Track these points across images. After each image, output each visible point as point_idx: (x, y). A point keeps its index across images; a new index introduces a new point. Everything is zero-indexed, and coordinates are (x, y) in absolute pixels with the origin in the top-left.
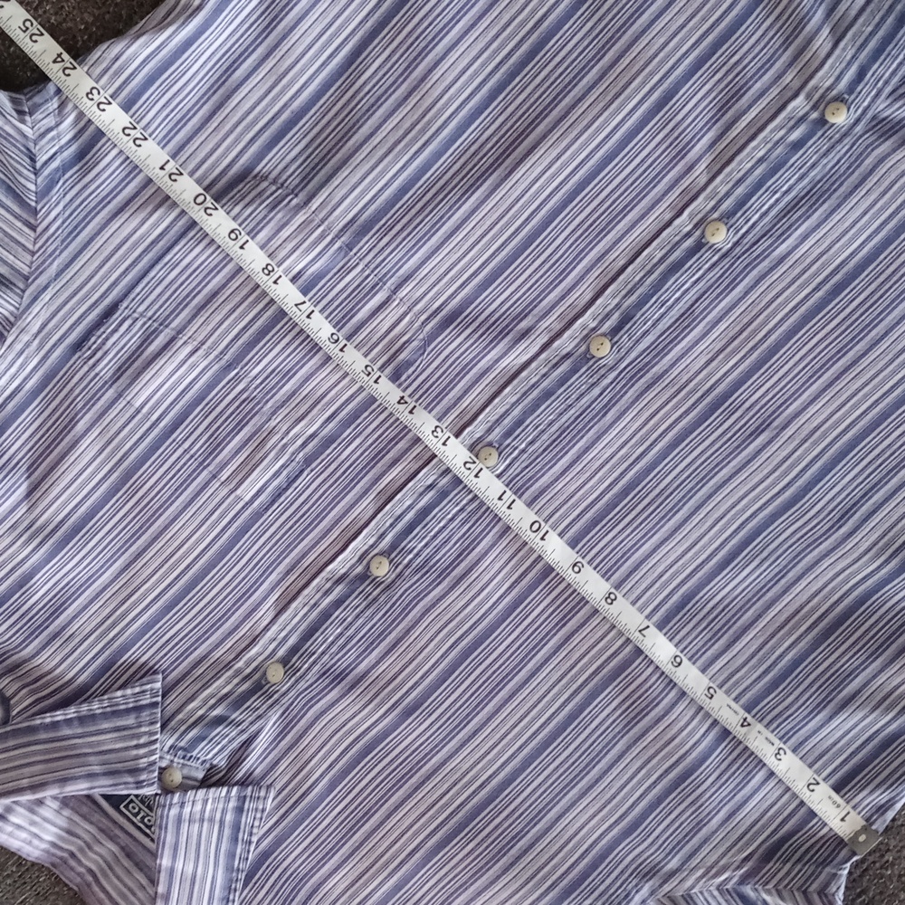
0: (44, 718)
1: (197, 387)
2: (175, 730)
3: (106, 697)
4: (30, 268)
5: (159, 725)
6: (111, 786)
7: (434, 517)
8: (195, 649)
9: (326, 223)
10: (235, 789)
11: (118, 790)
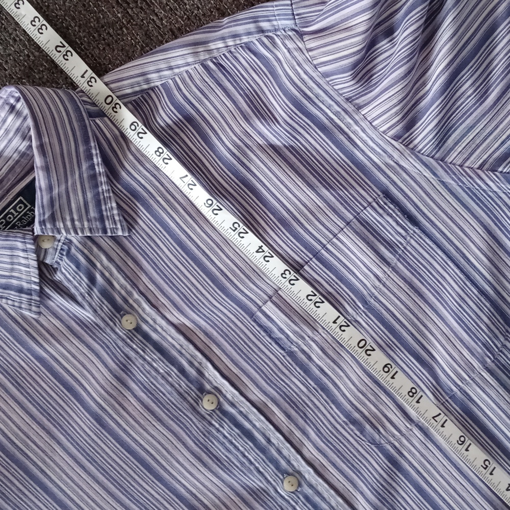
0: (96, 150)
1: (351, 277)
2: (84, 245)
3: (111, 195)
4: (450, 163)
5: (89, 235)
6: (42, 202)
7: (246, 443)
8: (148, 262)
9: (471, 382)
10: (38, 288)
11: (39, 208)
